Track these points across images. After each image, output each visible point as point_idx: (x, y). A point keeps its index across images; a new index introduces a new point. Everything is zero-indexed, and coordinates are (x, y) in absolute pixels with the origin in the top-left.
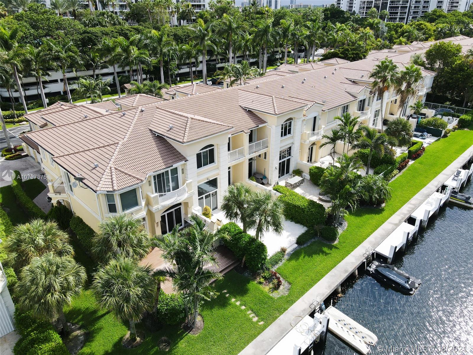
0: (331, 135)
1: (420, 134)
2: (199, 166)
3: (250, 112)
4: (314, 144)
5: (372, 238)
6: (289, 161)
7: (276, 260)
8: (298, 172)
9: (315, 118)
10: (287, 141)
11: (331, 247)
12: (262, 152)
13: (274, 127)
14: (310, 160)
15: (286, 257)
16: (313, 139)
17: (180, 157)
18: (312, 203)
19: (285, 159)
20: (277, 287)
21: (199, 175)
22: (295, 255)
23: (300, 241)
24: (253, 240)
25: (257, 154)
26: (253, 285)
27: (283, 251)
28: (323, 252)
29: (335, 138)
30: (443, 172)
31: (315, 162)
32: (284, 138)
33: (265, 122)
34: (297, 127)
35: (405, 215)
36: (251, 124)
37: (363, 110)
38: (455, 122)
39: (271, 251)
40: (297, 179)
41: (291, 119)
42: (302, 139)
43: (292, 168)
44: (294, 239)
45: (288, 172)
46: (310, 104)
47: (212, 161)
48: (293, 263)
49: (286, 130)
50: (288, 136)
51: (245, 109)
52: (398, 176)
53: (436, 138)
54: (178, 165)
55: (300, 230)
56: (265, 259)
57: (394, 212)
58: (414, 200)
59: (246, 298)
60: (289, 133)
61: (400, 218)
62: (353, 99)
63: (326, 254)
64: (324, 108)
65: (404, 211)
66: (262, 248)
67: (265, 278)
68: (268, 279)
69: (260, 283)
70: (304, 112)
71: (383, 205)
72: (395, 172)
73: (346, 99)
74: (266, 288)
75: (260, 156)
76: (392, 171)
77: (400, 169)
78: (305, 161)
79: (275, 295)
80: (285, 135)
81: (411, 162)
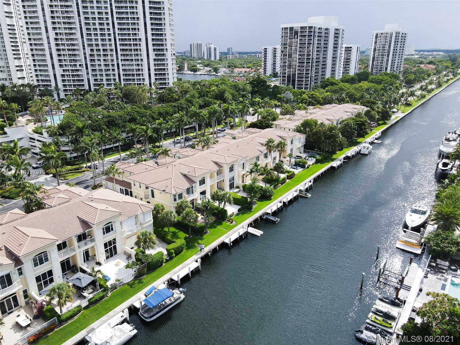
0: (249, 171)
1: (295, 167)
2: (200, 185)
3: (216, 163)
4: (244, 175)
5: (265, 208)
6: (233, 182)
7: (231, 216)
8: (238, 187)
9: (244, 163)
10: (232, 174)
11: (251, 212)
12: (222, 179)
13: (226, 169)
14: (243, 182)
15: (234, 215)
16: (243, 172)
17: (194, 182)
18: (243, 197)
19: (232, 182)
20: (232, 222)
21: (200, 188)
22: (238, 215)
23: (239, 210)
24: (222, 209)
25: (220, 180)
26: (224, 223)
27: (233, 213)
28: (248, 213)
29: (251, 172)
30: (300, 184)
31: (245, 183)
32: (231, 173)
33: (223, 167)
34: (236, 168)
35: (279, 200)
36: (216, 168)
37: (267, 158)
38: (314, 160)
39: (229, 213)
40: (238, 190)
41: (233, 165)
42: (238, 173)
43: (235, 186)
44: (237, 210)
45: (233, 188)
46: (240, 158)
47: (204, 183)
48: (237, 217)
49: (231, 169)
50: (232, 172)
51: (214, 162)
52: (280, 187)
53: (303, 169)
54: (194, 185)
55: (239, 207)
56: (227, 214)
57: (276, 200)
58: (284, 195)
59: (222, 226)
60: (233, 171)
61: (277, 201)
62: (261, 153)
63: (249, 213)
64: (247, 159)
65: (280, 199)
66: (226, 211)
67: (228, 221)
68: (229, 221)
69: (226, 222)
70: (238, 162)
71: (272, 197)
72: (279, 185)
73: (258, 153)
74: (228, 223)
75: (221, 181)
76: (278, 184)
77: (282, 184)
78: (241, 182)
79: (231, 224)
80: (231, 171)
81: (287, 181)
